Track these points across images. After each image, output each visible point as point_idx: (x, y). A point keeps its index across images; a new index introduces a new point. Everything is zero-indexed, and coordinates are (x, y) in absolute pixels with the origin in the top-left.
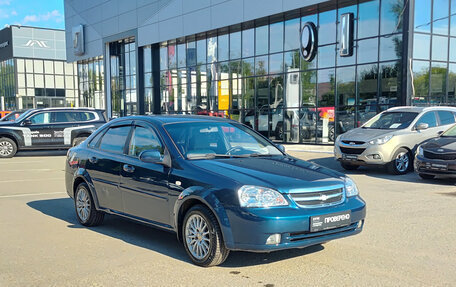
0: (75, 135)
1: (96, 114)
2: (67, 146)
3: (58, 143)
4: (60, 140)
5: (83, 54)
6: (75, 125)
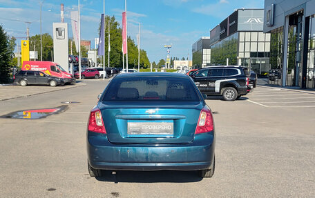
0: (222, 85)
1: (239, 70)
2: (217, 93)
3: (211, 91)
4: (212, 89)
5: (272, 26)
6: (224, 78)
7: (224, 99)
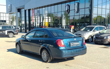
0: (8, 32)
1: (14, 27)
2: (6, 35)
3: (4, 34)
5: (11, 12)
6: (8, 30)
7: (9, 37)
